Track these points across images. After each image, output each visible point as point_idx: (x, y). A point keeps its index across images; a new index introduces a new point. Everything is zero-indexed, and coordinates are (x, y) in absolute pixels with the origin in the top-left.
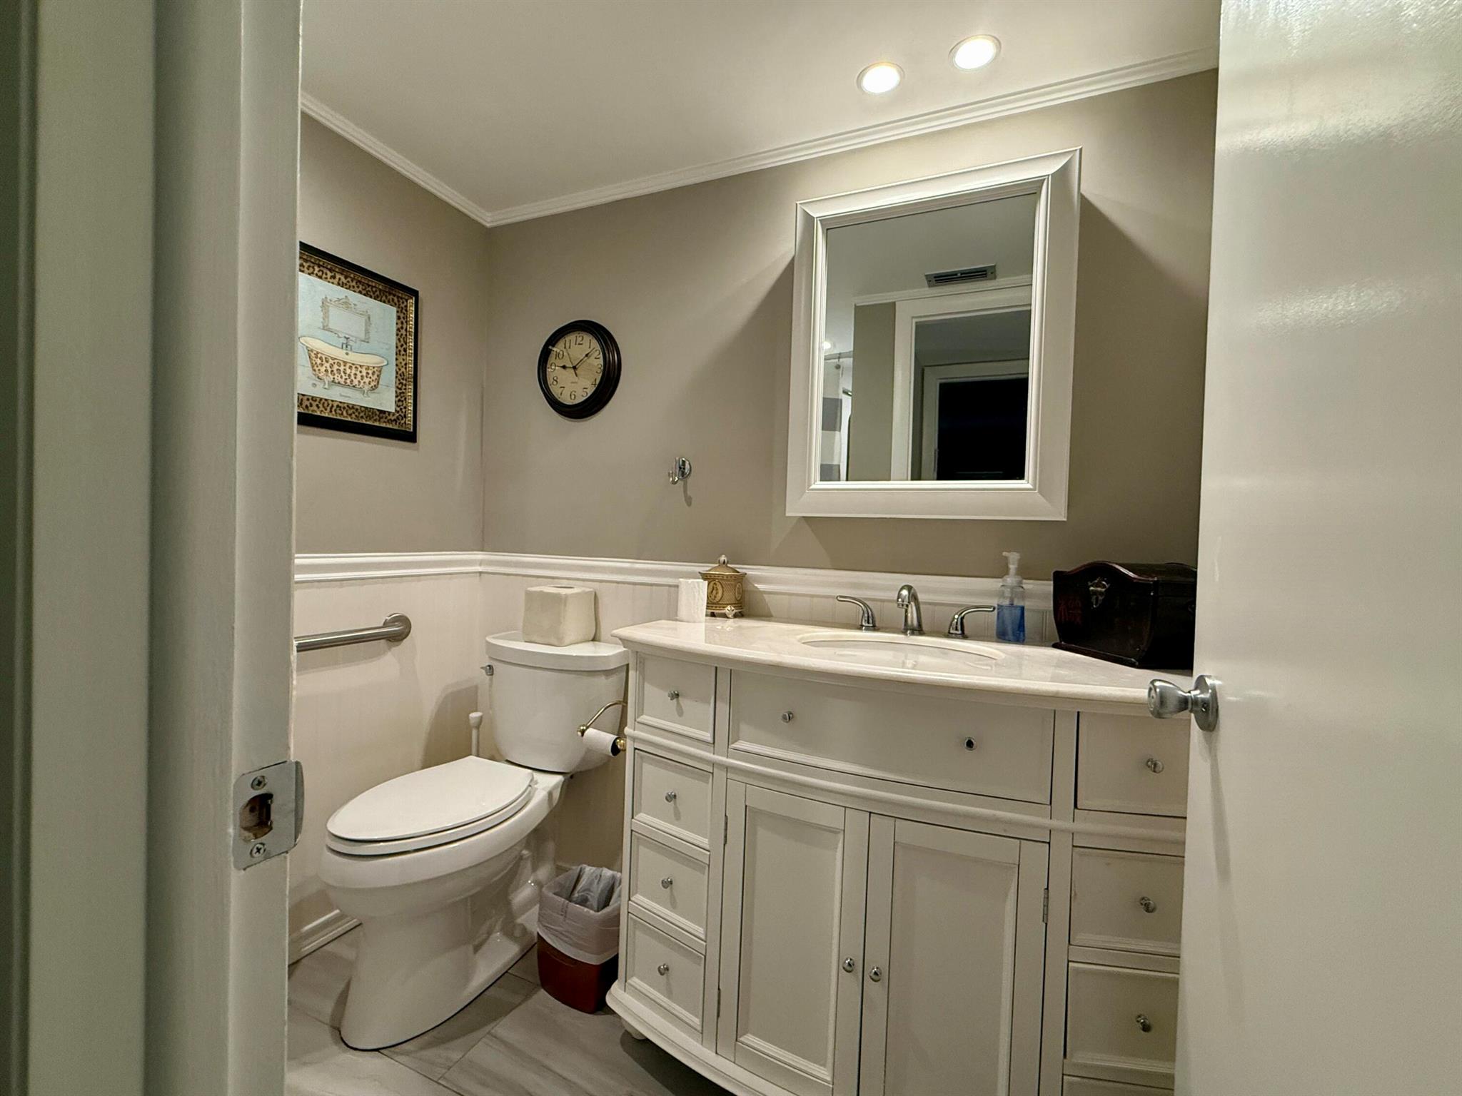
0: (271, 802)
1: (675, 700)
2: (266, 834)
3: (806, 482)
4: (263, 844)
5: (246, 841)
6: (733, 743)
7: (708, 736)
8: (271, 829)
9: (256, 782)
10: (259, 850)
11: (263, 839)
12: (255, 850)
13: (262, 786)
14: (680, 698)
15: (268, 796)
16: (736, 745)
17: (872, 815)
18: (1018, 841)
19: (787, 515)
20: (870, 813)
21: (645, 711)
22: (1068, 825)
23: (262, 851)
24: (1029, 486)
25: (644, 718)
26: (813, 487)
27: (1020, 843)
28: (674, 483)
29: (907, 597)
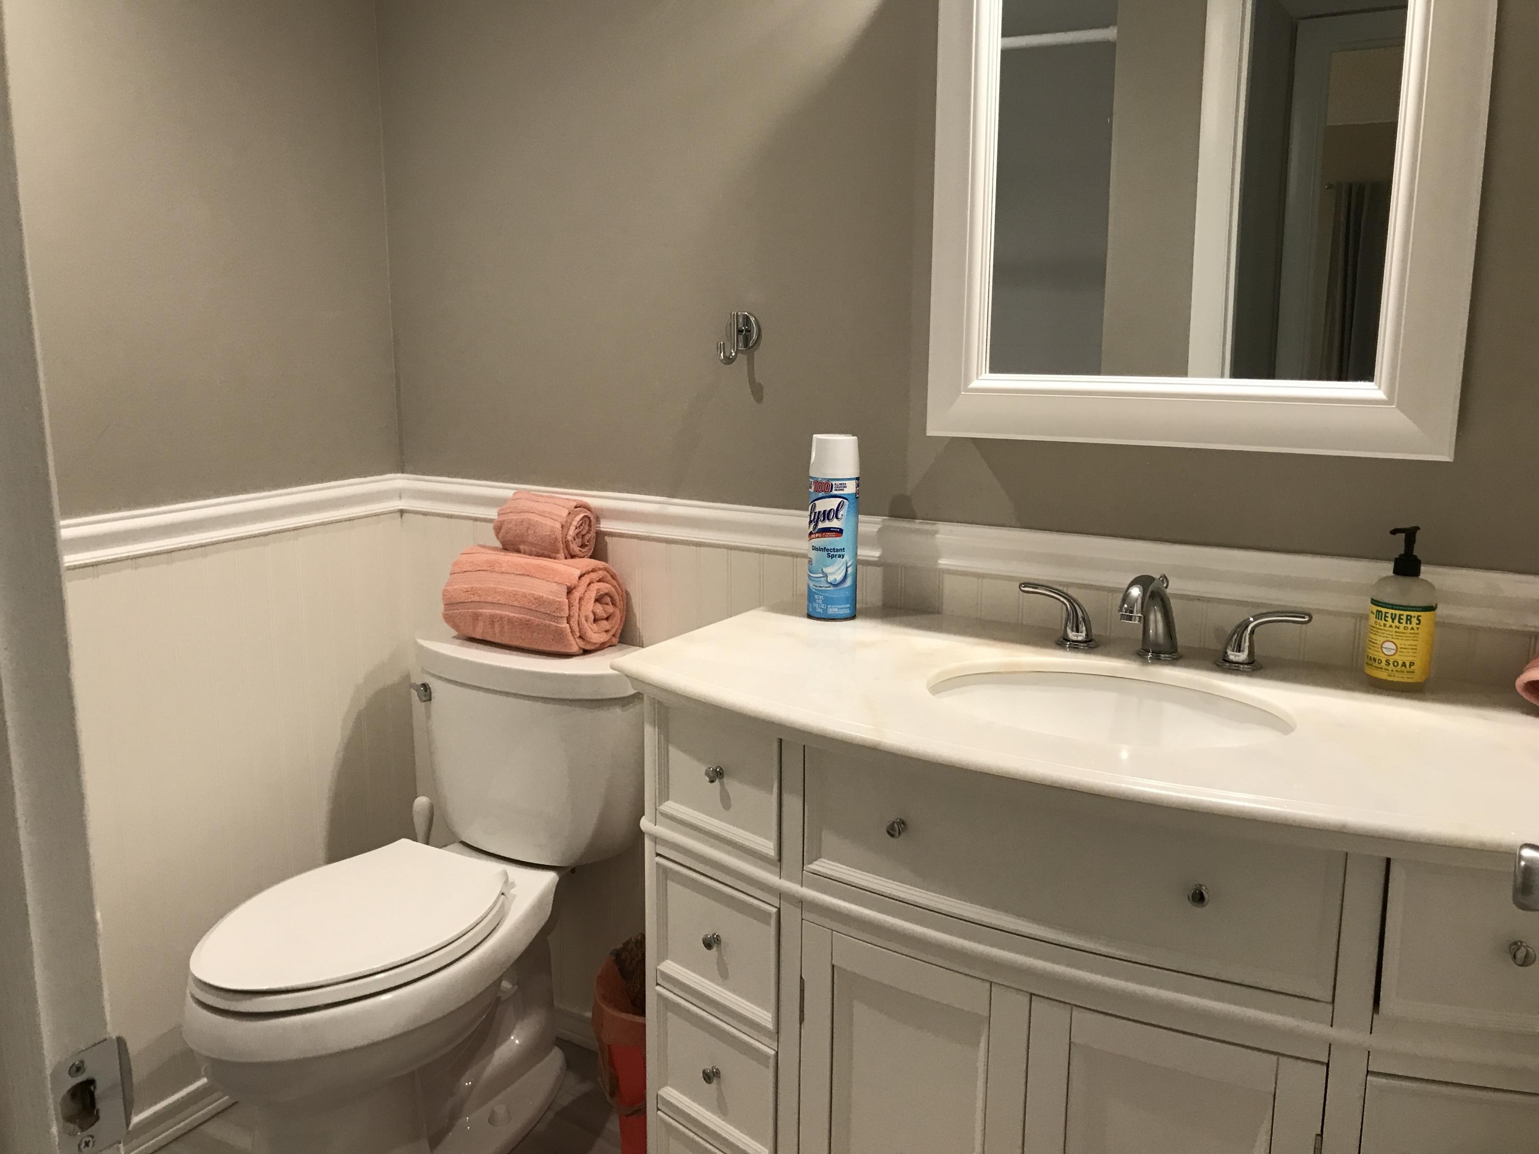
0: (95, 1087)
1: (717, 782)
2: (93, 1125)
3: (960, 377)
4: (92, 1137)
5: (73, 1134)
6: (810, 863)
7: (768, 847)
8: (98, 1118)
9: (74, 1069)
10: (87, 1144)
11: (91, 1131)
12: (83, 1145)
13: (80, 1072)
14: (725, 780)
15: (91, 1082)
16: (815, 866)
17: (1034, 997)
18: (1274, 1058)
19: (928, 434)
20: (1031, 994)
21: (670, 797)
22: (1363, 1038)
23: (91, 1144)
24: (1380, 395)
25: (670, 807)
26: (975, 384)
27: (1278, 1059)
28: (729, 360)
29: (1139, 601)
